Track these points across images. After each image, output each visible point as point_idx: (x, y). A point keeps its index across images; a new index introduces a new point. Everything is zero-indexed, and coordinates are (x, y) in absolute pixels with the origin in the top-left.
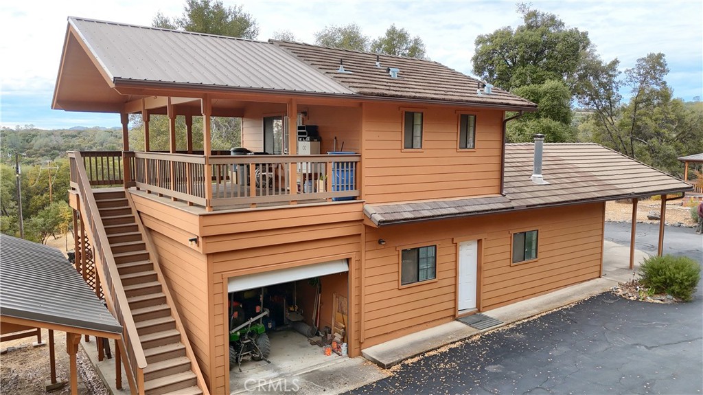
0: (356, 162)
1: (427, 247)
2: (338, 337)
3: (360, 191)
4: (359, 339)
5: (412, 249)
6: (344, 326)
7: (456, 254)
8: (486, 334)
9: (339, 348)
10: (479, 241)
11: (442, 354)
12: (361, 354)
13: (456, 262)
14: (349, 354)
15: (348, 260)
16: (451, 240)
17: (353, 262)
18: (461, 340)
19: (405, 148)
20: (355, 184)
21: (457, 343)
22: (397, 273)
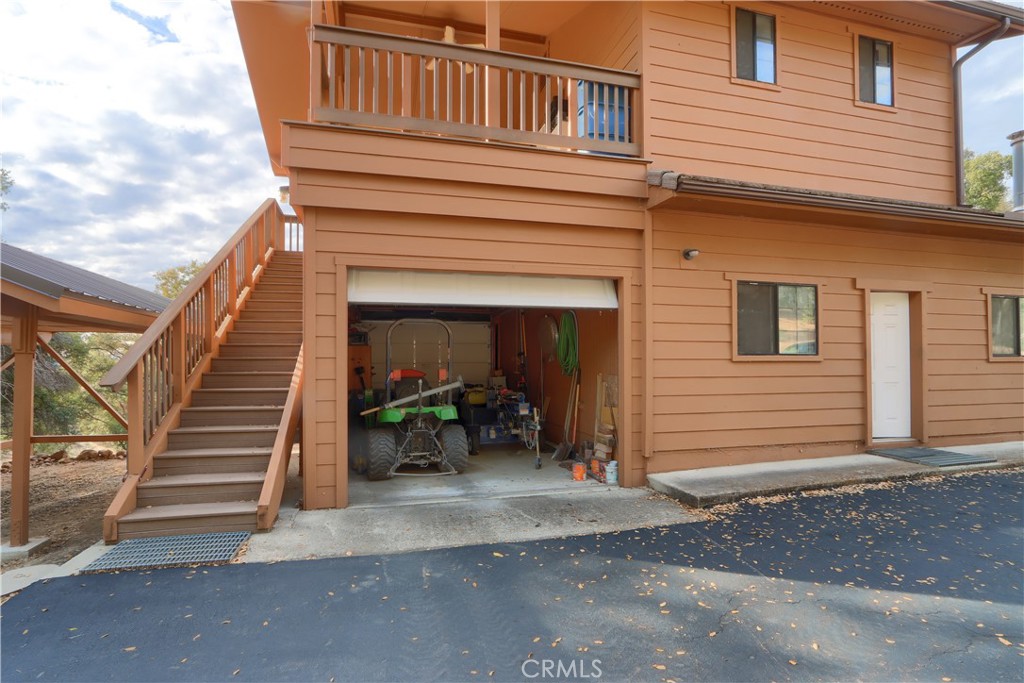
0: (631, 90)
1: (796, 286)
2: (601, 450)
3: (641, 146)
4: (640, 450)
5: (761, 284)
6: (612, 428)
7: (863, 313)
8: (958, 475)
9: (603, 470)
10: (914, 297)
11: (847, 496)
12: (644, 482)
13: (863, 329)
14: (620, 482)
15: (616, 283)
16: (848, 282)
17: (626, 286)
18: (893, 479)
19: (738, 77)
20: (632, 131)
21: (882, 483)
22: (726, 328)
